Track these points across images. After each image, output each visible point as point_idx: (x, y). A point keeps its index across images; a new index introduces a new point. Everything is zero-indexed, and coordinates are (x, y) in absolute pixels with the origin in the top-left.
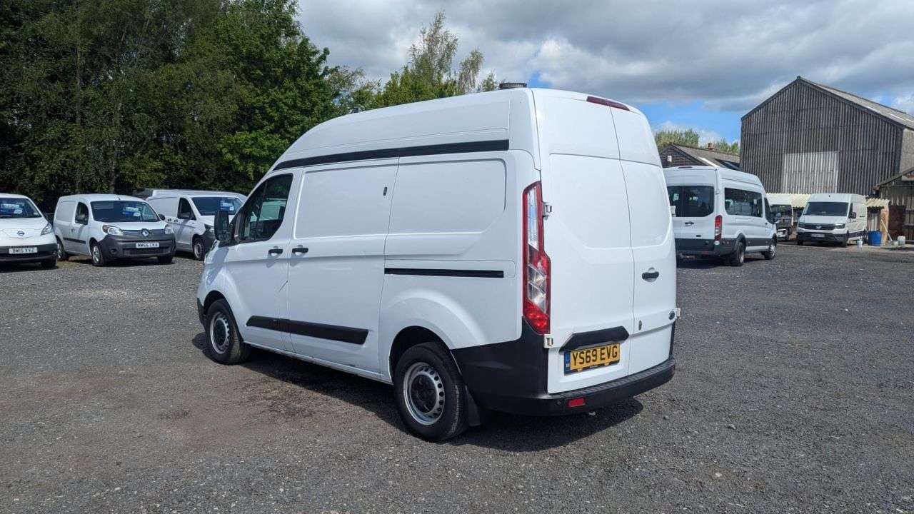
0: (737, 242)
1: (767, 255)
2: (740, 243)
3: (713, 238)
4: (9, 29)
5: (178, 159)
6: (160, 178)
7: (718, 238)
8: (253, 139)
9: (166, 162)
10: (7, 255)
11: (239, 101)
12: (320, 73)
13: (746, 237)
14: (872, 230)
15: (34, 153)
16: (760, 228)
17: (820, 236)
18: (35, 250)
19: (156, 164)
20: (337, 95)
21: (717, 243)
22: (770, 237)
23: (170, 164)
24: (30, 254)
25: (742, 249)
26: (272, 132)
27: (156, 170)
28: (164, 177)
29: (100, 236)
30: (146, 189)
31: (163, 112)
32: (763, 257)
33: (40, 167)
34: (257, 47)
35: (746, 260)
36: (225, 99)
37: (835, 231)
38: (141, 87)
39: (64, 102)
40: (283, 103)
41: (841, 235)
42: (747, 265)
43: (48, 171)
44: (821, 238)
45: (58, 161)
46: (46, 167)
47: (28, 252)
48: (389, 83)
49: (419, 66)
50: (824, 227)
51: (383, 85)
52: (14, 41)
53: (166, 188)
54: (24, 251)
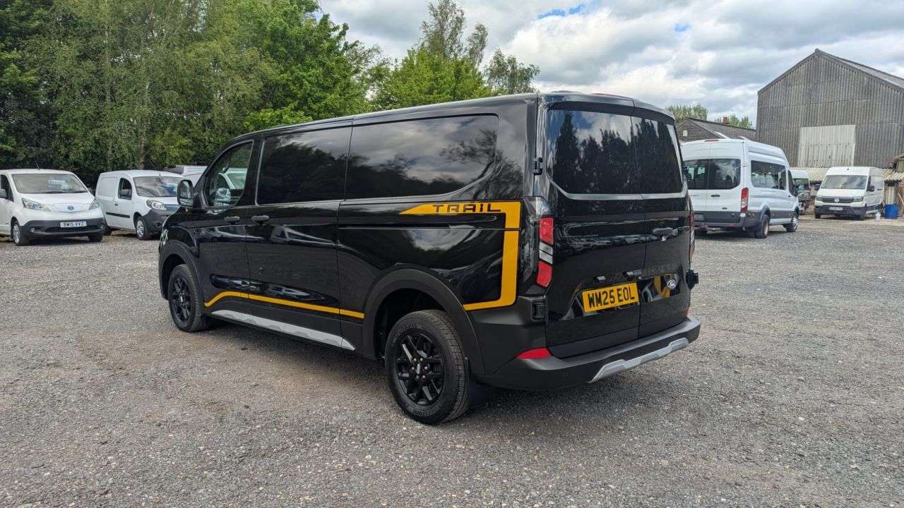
0: (762, 214)
1: (789, 228)
2: (766, 215)
3: (739, 210)
4: (41, 9)
5: (206, 135)
6: (188, 155)
7: (744, 210)
8: (278, 116)
9: (195, 140)
10: (59, 229)
11: (263, 77)
12: (340, 49)
13: (771, 209)
14: (889, 203)
15: (67, 131)
16: (785, 201)
17: (838, 209)
18: (85, 224)
19: (185, 141)
20: (357, 71)
21: (743, 215)
22: (793, 209)
23: (199, 140)
24: (80, 227)
25: (767, 222)
26: (296, 109)
27: (186, 147)
28: (192, 153)
29: (144, 211)
30: (177, 166)
31: (191, 89)
32: (785, 229)
33: (74, 145)
34: (281, 24)
35: (771, 233)
36: (251, 76)
37: (852, 205)
38: (170, 66)
39: (96, 81)
40: (307, 80)
41: (859, 208)
42: (772, 238)
43: (82, 148)
44: (839, 211)
45: (91, 138)
46: (80, 145)
47: (78, 226)
48: (406, 60)
49: (432, 42)
50: (842, 200)
51: (400, 62)
52: (47, 20)
53: (194, 165)
54: (74, 225)
